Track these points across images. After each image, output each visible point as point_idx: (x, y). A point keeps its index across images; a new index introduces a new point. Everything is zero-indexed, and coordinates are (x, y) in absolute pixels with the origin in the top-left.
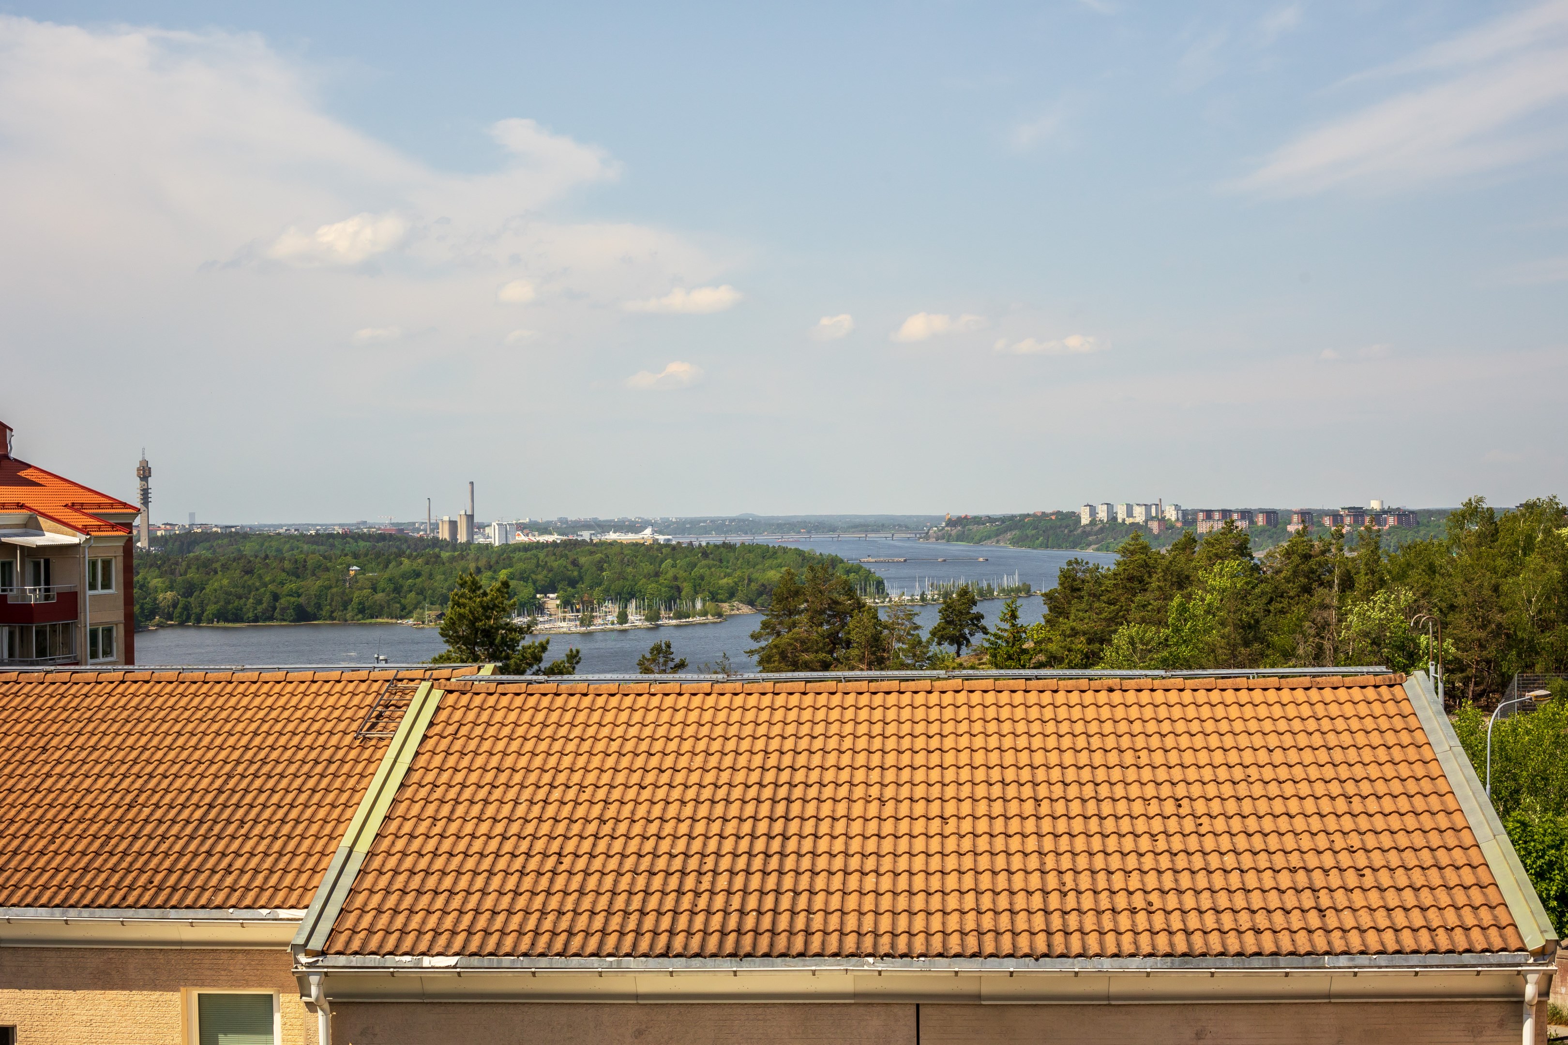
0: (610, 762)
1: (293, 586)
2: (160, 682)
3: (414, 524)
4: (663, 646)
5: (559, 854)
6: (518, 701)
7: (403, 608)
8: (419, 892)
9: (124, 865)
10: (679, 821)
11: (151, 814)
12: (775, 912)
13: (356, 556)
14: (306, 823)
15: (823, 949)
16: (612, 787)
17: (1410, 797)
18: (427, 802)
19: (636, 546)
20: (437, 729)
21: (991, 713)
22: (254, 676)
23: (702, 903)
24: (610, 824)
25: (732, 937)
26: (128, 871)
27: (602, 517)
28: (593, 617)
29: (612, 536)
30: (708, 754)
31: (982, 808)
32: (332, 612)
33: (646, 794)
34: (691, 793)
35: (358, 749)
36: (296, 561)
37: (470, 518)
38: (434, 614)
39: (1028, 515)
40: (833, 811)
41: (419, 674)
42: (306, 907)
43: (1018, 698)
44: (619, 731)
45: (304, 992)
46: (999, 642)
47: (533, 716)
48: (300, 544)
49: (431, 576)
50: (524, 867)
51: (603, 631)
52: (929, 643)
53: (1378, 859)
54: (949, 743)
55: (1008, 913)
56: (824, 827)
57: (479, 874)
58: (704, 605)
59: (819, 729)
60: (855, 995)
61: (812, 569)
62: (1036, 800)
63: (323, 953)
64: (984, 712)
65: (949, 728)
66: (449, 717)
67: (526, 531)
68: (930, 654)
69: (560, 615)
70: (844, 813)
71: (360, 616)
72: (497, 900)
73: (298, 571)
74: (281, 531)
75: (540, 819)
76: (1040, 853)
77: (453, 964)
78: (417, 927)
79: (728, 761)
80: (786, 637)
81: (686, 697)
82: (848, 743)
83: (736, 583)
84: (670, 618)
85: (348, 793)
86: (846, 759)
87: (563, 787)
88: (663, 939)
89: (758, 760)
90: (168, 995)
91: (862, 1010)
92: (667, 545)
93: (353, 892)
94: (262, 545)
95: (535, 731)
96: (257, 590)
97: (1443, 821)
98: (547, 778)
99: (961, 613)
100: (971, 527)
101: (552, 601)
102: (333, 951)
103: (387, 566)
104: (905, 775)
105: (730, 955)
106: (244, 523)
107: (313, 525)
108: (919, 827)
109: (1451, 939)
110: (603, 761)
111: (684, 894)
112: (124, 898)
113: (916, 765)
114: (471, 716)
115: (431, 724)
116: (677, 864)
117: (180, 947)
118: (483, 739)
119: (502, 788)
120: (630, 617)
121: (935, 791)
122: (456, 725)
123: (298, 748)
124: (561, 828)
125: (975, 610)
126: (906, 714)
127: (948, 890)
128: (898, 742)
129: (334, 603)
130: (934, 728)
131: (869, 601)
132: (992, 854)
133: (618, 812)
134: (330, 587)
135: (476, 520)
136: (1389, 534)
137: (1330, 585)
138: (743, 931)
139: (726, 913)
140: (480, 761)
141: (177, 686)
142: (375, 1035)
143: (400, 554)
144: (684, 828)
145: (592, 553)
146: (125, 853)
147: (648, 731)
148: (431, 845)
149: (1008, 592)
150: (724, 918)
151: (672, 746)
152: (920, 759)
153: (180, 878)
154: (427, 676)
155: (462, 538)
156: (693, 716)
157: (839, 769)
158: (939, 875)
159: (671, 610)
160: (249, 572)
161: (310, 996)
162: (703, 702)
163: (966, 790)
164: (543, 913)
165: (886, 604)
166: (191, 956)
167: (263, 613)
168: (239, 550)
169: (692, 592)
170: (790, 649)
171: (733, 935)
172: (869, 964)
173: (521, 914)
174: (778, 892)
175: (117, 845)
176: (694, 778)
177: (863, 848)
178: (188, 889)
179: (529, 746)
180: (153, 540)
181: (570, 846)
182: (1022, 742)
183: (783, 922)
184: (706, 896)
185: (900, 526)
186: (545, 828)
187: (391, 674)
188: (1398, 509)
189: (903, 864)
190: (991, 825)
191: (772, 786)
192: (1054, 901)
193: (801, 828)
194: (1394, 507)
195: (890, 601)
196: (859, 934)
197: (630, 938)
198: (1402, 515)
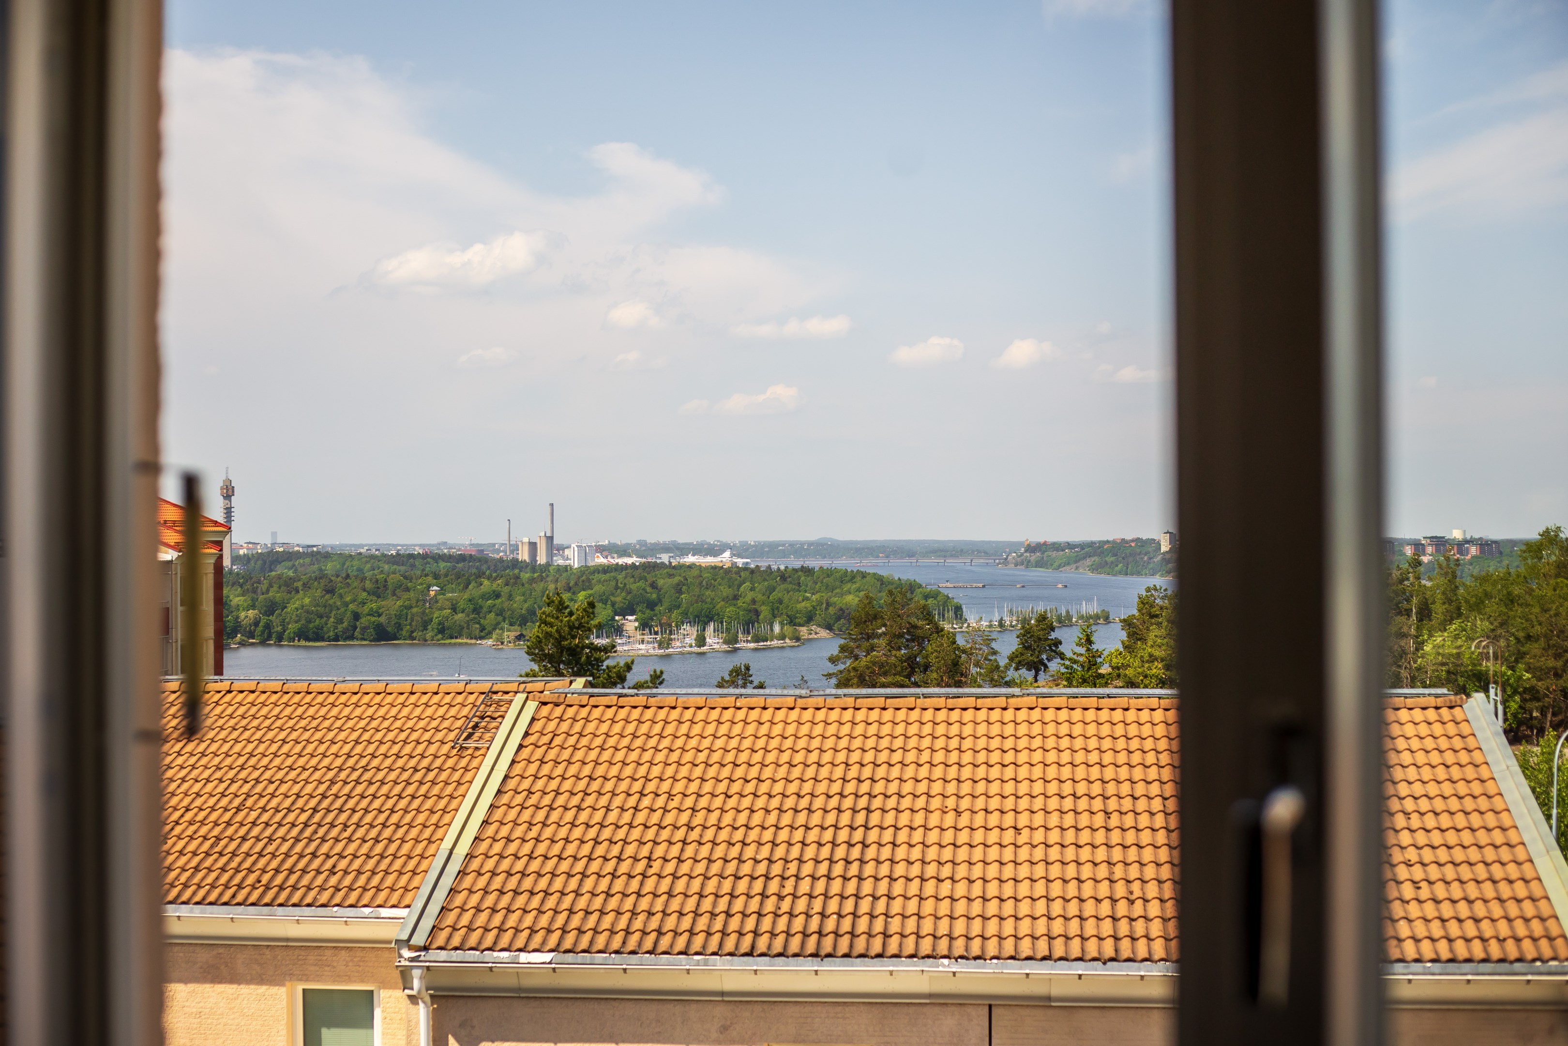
0: (698, 772)
1: (374, 606)
2: (265, 692)
3: (494, 545)
4: (743, 667)
5: (649, 859)
6: (610, 713)
7: (483, 629)
8: (516, 893)
9: (234, 864)
10: (764, 828)
11: (258, 817)
12: (855, 915)
13: (436, 576)
14: (406, 827)
15: (901, 951)
16: (699, 796)
17: (1467, 813)
18: (523, 807)
19: (715, 569)
20: (531, 739)
21: (1064, 729)
22: (355, 687)
23: (785, 906)
24: (698, 830)
25: (814, 938)
26: (237, 871)
27: (682, 539)
28: (671, 640)
29: (690, 559)
30: (791, 765)
31: (1054, 819)
32: (412, 632)
33: (732, 803)
34: (775, 803)
35: (456, 758)
36: (377, 581)
37: (550, 539)
38: (513, 635)
39: (1108, 542)
40: (911, 821)
41: (513, 687)
42: (408, 906)
43: (1090, 715)
44: (706, 743)
45: (407, 985)
46: (1075, 666)
47: (624, 728)
48: (381, 564)
49: (510, 597)
50: (615, 870)
51: (681, 653)
52: (1007, 668)
53: (1434, 872)
54: (1023, 757)
55: (1078, 919)
56: (902, 836)
57: (573, 876)
58: (782, 629)
59: (899, 743)
60: (930, 996)
61: (891, 593)
62: (1106, 813)
63: (426, 948)
64: (1057, 729)
65: (1022, 743)
66: (544, 728)
67: (605, 553)
68: (1007, 679)
69: (639, 637)
70: (922, 822)
71: (440, 636)
72: (590, 901)
73: (379, 590)
74: (362, 551)
75: (631, 825)
76: (1109, 863)
77: (548, 961)
78: (514, 925)
79: (810, 772)
80: (864, 661)
81: (770, 711)
82: (925, 756)
83: (814, 607)
84: (748, 641)
85: (446, 799)
86: (923, 772)
87: (652, 795)
88: (748, 939)
89: (839, 772)
90: (274, 990)
91: (937, 1009)
92: (745, 569)
93: (453, 891)
94: (344, 564)
95: (625, 742)
96: (338, 609)
97: (1498, 837)
98: (637, 787)
99: (1040, 639)
100: (1050, 553)
101: (631, 623)
102: (434, 946)
103: (467, 587)
104: (981, 787)
105: (812, 955)
106: (326, 543)
107: (393, 545)
108: (993, 836)
109: (1503, 949)
110: (691, 771)
111: (768, 897)
112: (234, 896)
113: (991, 778)
114: (564, 727)
115: (527, 734)
116: (761, 869)
117: (286, 945)
118: (575, 748)
119: (594, 795)
120: (708, 640)
121: (1009, 803)
122: (550, 735)
123: (398, 756)
124: (650, 834)
125: (1053, 635)
126: (982, 729)
127: (1020, 897)
128: (974, 756)
129: (414, 624)
130: (1009, 743)
131: (947, 627)
132: (1063, 863)
133: (706, 820)
134: (411, 607)
135: (555, 542)
136: (1471, 564)
137: (1408, 613)
138: (825, 932)
139: (808, 916)
140: (573, 770)
141: (282, 696)
142: (473, 1027)
143: (480, 575)
144: (768, 835)
145: (671, 576)
146: (234, 854)
147: (734, 743)
148: (527, 848)
149: (1087, 618)
150: (806, 921)
151: (757, 757)
152: (995, 773)
153: (287, 878)
154: (521, 689)
155: (542, 559)
156: (777, 729)
157: (917, 781)
158: (1012, 882)
159: (749, 633)
160: (330, 591)
161: (412, 989)
162: (787, 716)
163: (1039, 803)
164: (634, 913)
165: (964, 629)
166: (297, 952)
167: (344, 632)
168: (321, 570)
169: (770, 616)
170: (868, 672)
171: (815, 937)
172: (944, 966)
173: (613, 914)
174: (857, 897)
175: (226, 846)
176: (778, 788)
177: (939, 856)
178: (295, 888)
179: (620, 756)
180: (235, 559)
181: (659, 851)
182: (1094, 757)
183: (863, 925)
184: (788, 900)
185: (979, 551)
186: (636, 834)
187: (486, 687)
188: (1480, 539)
189: (977, 871)
190: (1062, 837)
191: (853, 796)
192: (1122, 908)
193: (880, 836)
194: (1476, 536)
195: (969, 626)
196: (935, 937)
197: (716, 938)
198: (1485, 545)
